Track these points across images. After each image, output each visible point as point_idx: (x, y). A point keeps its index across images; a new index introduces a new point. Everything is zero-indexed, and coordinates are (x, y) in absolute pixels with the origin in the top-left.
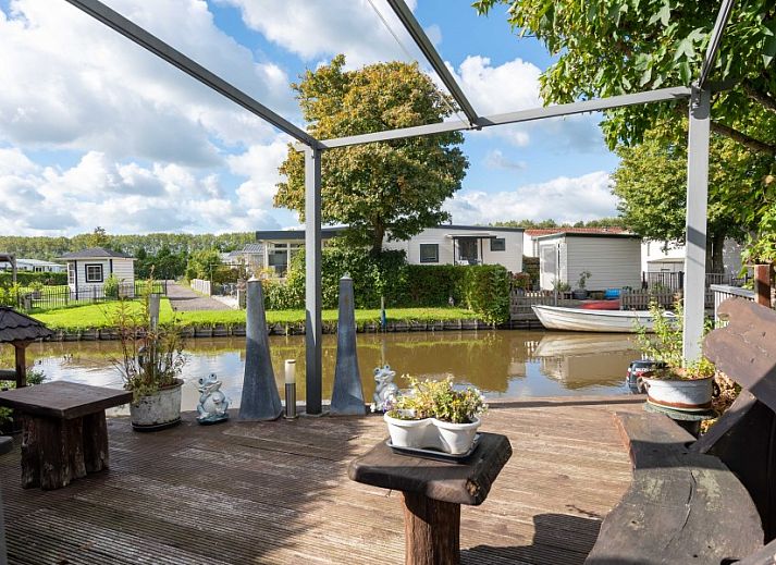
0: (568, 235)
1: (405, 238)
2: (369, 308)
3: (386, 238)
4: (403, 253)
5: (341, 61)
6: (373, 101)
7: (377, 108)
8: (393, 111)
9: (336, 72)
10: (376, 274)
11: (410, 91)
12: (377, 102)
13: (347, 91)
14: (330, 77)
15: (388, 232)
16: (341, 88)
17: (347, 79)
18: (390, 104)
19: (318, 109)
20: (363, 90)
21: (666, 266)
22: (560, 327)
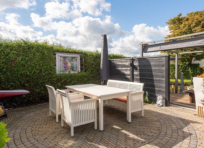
1: (199, 60)
2: (188, 79)
3: (193, 60)
4: (199, 64)
5: (181, 15)
6: (189, 26)
7: (191, 28)
8: (195, 28)
9: (179, 18)
10: (190, 70)
11: (201, 22)
12: (190, 26)
13: (182, 23)
14: (177, 20)
15: (194, 59)
16: (180, 22)
17: (182, 19)
18: (195, 26)
19: (173, 28)
20: (187, 23)
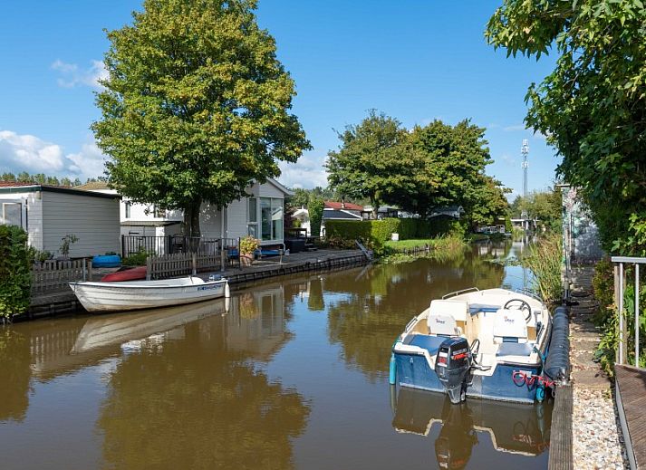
0: (44, 189)
21: (134, 230)
22: (108, 307)
